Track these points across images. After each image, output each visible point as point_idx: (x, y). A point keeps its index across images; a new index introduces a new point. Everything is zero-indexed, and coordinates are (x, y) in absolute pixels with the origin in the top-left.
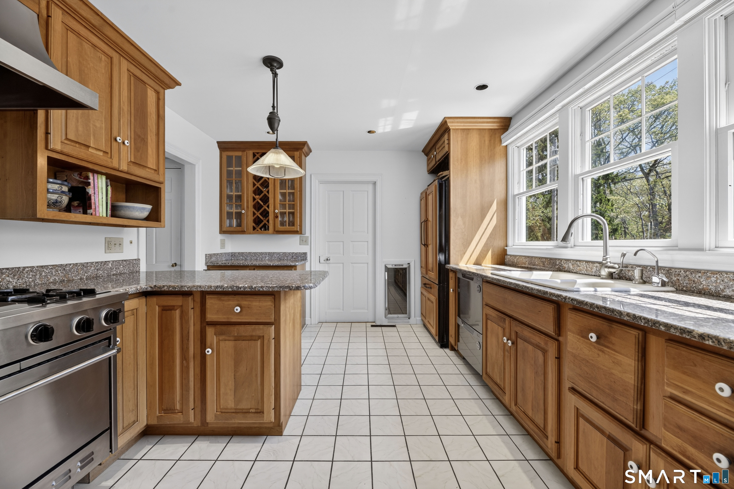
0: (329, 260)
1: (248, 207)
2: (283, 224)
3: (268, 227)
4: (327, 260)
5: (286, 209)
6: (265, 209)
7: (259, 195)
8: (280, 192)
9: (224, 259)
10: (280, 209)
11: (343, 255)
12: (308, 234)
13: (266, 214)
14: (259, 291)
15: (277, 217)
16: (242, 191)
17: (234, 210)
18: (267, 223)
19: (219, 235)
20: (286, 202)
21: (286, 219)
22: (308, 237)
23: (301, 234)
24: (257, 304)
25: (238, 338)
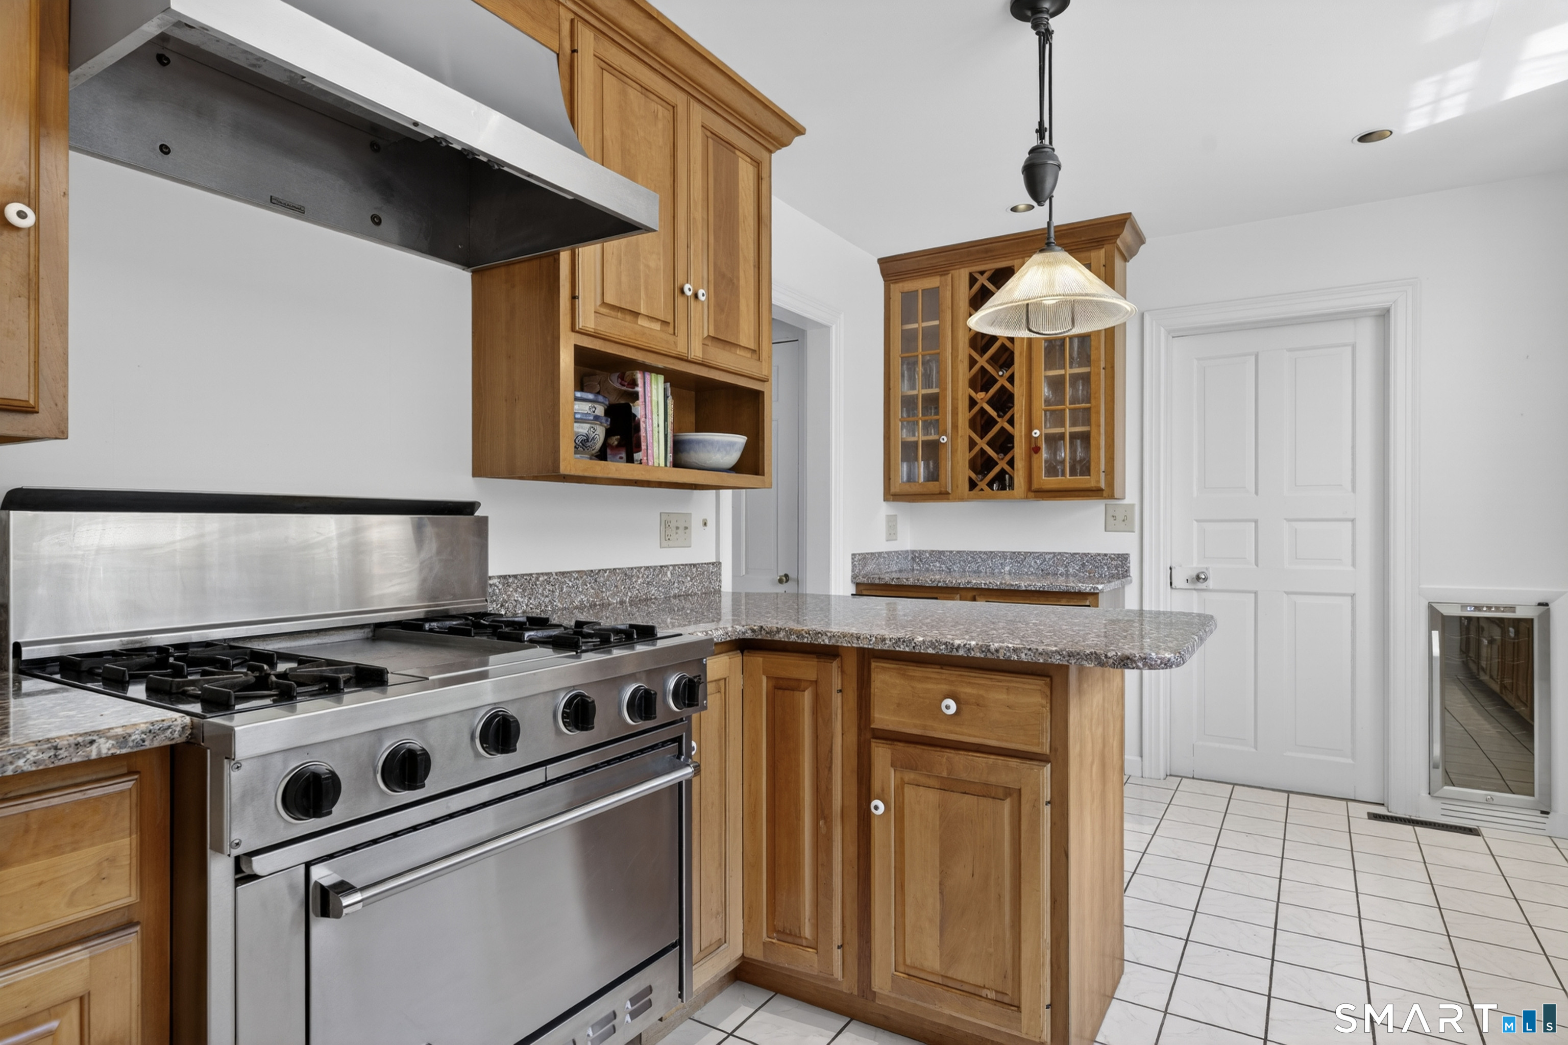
0: (1205, 579)
1: (955, 426)
2: (1052, 470)
3: (1011, 478)
4: (1198, 578)
5: (1063, 425)
6: (1003, 429)
7: (985, 389)
8: (1046, 377)
9: (895, 568)
10: (1045, 427)
11: (1257, 565)
12: (1131, 496)
13: (1004, 443)
14: (1008, 661)
15: (1037, 450)
16: (941, 383)
17: (920, 437)
18: (1007, 468)
19: (884, 504)
20: (1063, 403)
21: (1064, 453)
22: (1133, 505)
23: (1112, 497)
24: (1002, 696)
25: (950, 785)
